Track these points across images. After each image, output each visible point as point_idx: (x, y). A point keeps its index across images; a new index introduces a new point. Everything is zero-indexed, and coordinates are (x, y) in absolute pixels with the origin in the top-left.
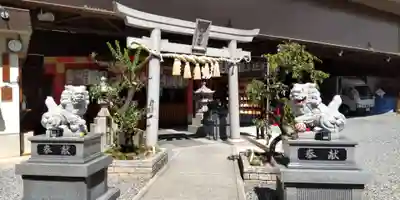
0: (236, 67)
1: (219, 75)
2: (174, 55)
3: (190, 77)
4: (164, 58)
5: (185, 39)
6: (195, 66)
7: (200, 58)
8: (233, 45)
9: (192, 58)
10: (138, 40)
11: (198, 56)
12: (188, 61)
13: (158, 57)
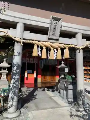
0: (81, 51)
1: (69, 57)
2: (34, 42)
3: (46, 57)
5: (43, 31)
6: (50, 50)
7: (54, 45)
8: (79, 36)
9: (48, 44)
11: (53, 43)
12: (45, 46)
13: (19, 42)
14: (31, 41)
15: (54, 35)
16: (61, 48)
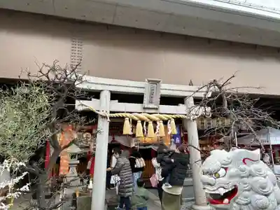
2: (124, 115)
4: (110, 118)
5: (137, 98)
6: (147, 124)
7: (152, 116)
9: (143, 116)
10: (85, 102)
11: (150, 114)
12: (140, 119)
13: (105, 117)
14: (120, 115)
15: (151, 102)
16: (163, 121)
